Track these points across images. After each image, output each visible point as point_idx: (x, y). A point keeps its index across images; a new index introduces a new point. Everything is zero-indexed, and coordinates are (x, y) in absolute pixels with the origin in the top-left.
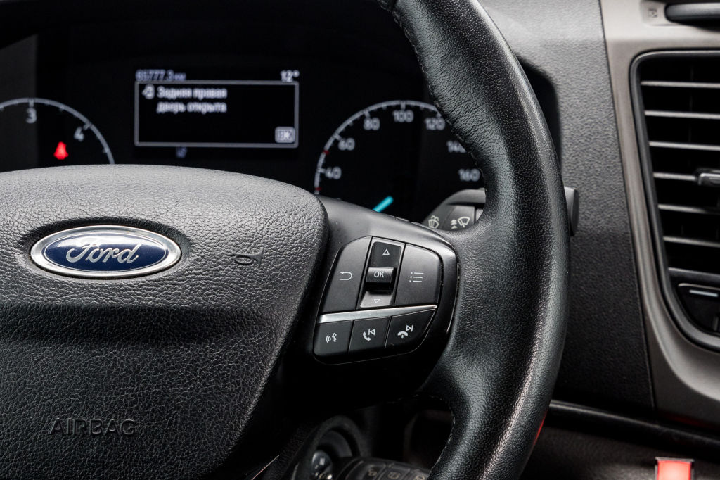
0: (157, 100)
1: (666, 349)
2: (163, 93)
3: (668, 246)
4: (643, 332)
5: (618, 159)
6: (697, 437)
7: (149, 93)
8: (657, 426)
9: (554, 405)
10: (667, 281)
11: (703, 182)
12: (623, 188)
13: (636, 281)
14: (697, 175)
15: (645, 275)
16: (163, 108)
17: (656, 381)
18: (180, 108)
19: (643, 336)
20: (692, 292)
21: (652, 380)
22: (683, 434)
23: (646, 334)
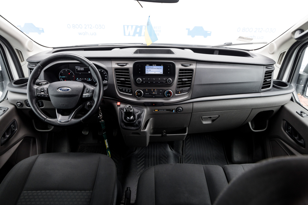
0: (77, 69)
2: (78, 68)
3: (118, 85)
7: (77, 68)
9: (104, 97)
10: (117, 87)
13: (115, 88)
16: (78, 70)
18: (79, 70)
20: (119, 88)
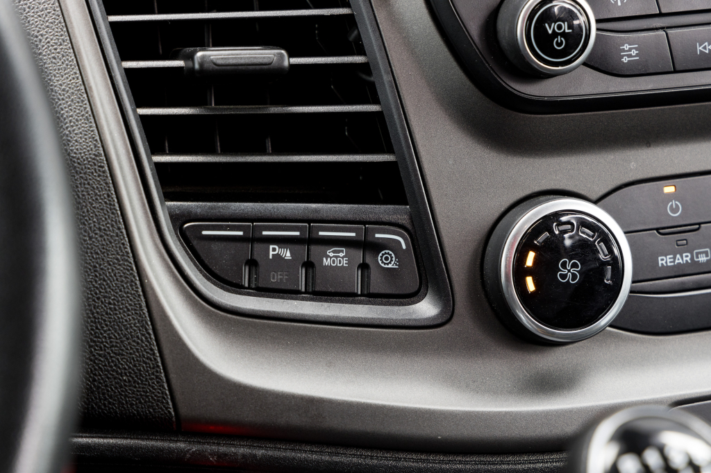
1: (181, 325)
4: (144, 304)
5: (67, 44)
6: (243, 450)
8: (182, 445)
10: (166, 220)
11: (201, 64)
12: (83, 87)
13: (122, 226)
14: (190, 57)
15: (135, 217)
17: (172, 376)
19: (145, 310)
20: (204, 233)
21: (167, 376)
22: (223, 449)
23: (148, 306)
